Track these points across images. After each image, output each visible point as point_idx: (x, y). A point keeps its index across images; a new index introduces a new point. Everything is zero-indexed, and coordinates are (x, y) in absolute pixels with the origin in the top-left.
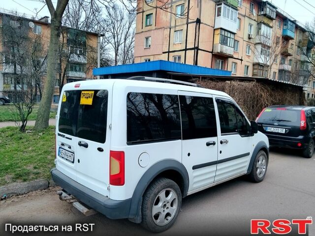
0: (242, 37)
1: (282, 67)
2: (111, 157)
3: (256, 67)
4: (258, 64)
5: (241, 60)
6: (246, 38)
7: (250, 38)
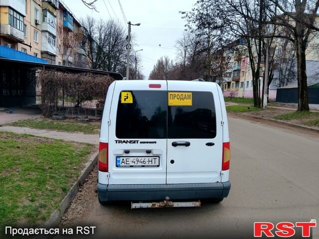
0: (29, 21)
1: (65, 58)
2: (225, 148)
3: (45, 55)
4: (47, 53)
5: (30, 47)
6: (33, 23)
7: (37, 24)
